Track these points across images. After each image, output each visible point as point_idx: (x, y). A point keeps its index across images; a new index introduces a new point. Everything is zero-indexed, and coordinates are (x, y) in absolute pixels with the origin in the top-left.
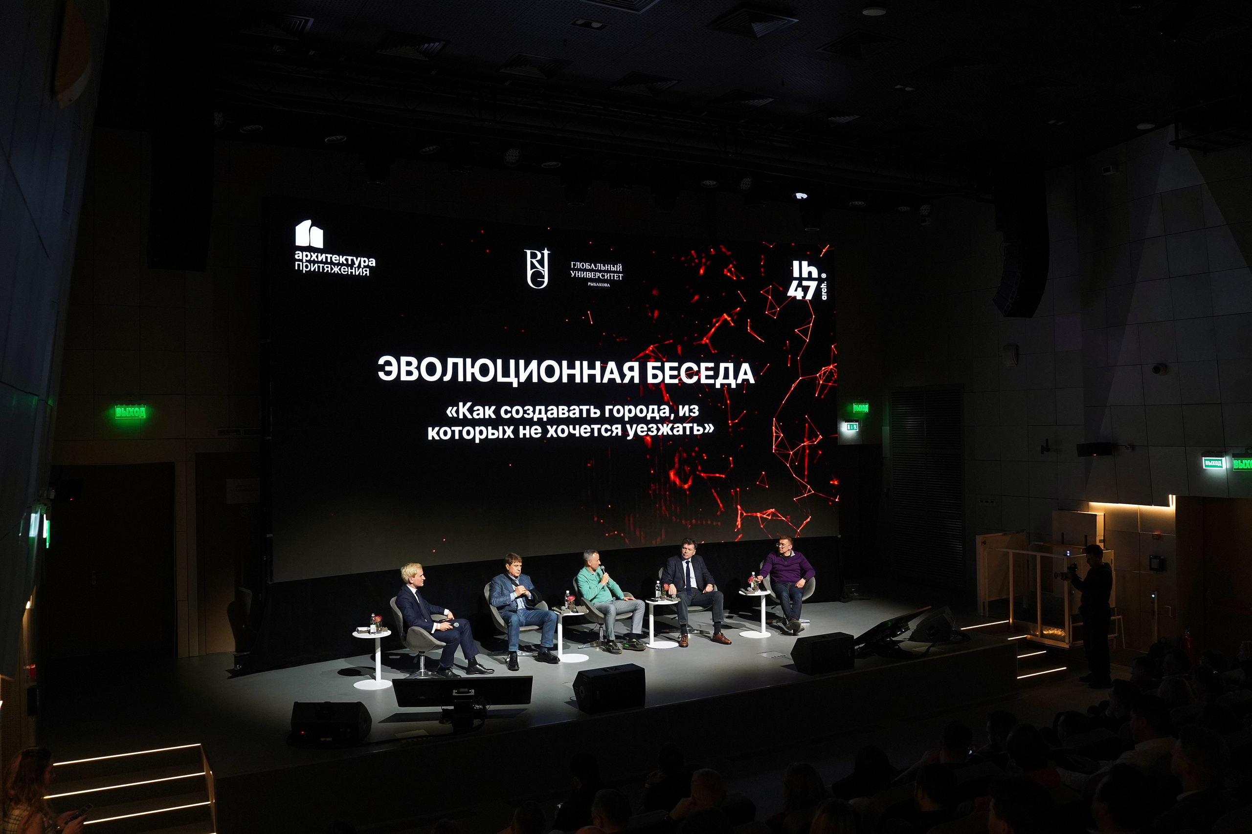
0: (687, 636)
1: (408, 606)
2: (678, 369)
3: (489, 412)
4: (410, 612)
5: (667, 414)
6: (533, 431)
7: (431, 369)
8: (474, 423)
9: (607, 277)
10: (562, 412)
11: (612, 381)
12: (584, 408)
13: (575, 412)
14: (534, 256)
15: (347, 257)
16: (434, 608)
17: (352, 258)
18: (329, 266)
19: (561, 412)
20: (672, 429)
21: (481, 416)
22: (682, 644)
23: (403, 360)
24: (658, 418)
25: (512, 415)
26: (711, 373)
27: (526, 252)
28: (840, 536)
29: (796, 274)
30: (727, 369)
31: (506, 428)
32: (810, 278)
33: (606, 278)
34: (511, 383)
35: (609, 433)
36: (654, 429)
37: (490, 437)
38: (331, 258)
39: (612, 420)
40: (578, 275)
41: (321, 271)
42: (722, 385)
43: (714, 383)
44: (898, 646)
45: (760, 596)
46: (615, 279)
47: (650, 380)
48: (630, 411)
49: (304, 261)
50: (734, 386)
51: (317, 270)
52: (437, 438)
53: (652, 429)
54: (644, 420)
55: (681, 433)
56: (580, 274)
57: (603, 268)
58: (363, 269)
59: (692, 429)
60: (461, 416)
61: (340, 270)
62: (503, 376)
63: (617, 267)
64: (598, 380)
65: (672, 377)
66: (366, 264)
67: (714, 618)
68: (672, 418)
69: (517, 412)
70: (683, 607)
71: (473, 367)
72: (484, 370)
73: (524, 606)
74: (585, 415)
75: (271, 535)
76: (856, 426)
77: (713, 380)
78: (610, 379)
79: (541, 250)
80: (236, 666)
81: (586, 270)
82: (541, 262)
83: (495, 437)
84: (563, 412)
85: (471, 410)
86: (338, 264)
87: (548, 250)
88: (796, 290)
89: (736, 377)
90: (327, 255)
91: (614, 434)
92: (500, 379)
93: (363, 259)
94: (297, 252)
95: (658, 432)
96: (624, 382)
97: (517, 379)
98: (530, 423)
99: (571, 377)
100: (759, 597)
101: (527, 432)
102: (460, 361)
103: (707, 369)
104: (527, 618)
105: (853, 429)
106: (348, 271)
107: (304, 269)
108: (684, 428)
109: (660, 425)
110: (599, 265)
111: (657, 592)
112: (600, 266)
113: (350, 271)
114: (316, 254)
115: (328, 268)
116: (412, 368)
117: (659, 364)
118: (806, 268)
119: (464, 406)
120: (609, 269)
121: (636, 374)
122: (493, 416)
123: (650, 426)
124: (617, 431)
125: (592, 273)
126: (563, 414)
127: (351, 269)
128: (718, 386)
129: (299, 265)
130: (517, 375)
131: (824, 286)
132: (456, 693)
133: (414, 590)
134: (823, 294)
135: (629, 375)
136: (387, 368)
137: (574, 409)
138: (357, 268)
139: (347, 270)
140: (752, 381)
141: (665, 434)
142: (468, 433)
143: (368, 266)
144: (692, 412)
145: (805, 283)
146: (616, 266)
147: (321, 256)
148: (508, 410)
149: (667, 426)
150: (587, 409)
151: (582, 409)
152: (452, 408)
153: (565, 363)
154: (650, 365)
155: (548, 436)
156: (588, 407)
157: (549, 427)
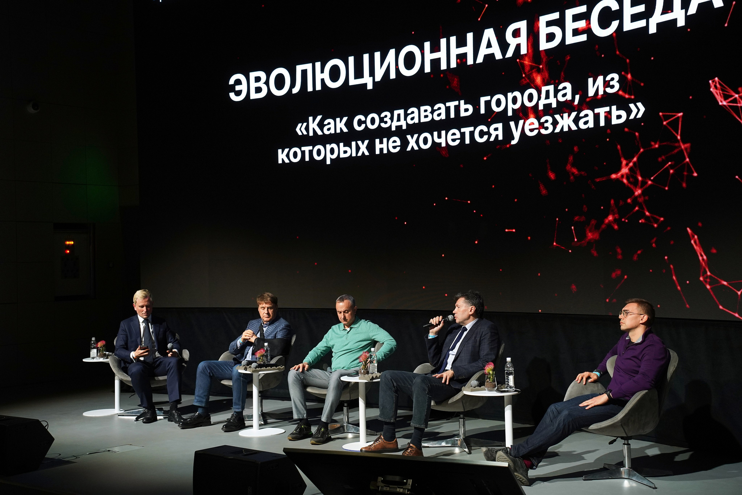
2: (586, 16)
3: (341, 125)
5: (569, 97)
6: (391, 145)
7: (280, 82)
8: (325, 140)
11: (489, 57)
12: (452, 105)
13: (440, 112)
19: (423, 114)
20: (576, 121)
21: (332, 131)
23: (253, 75)
24: (554, 105)
25: (366, 126)
26: (641, 8)
31: (360, 143)
34: (365, 85)
35: (486, 137)
36: (548, 125)
37: (342, 155)
39: (490, 118)
42: (659, 25)
43: (645, 25)
47: (544, 45)
48: (515, 100)
50: (681, 23)
52: (287, 161)
53: (546, 125)
55: (591, 125)
59: (608, 115)
60: (311, 134)
62: (356, 77)
64: (470, 61)
65: (576, 32)
68: (576, 102)
69: (373, 121)
71: (322, 71)
72: (335, 74)
74: (452, 115)
77: (645, 20)
78: (486, 56)
83: (347, 155)
84: (426, 114)
85: (321, 125)
89: (685, 4)
91: (492, 139)
92: (353, 82)
95: (555, 128)
96: (506, 57)
97: (372, 78)
98: (389, 133)
99: (435, 63)
101: (384, 146)
102: (308, 67)
103: (635, 3)
108: (596, 116)
109: (557, 117)
116: (261, 84)
117: (555, 16)
119: (314, 121)
121: (523, 40)
122: (345, 130)
123: (543, 120)
124: (496, 133)
128: (653, 30)
130: (372, 73)
135: (513, 43)
136: (238, 88)
137: (439, 109)
141: (566, 129)
142: (319, 153)
144: (609, 86)
148: (362, 120)
149: (569, 116)
150: (455, 106)
151: (449, 107)
152: (301, 124)
153: (427, 45)
154: (543, 20)
155: (407, 150)
156: (456, 103)
157: (409, 137)
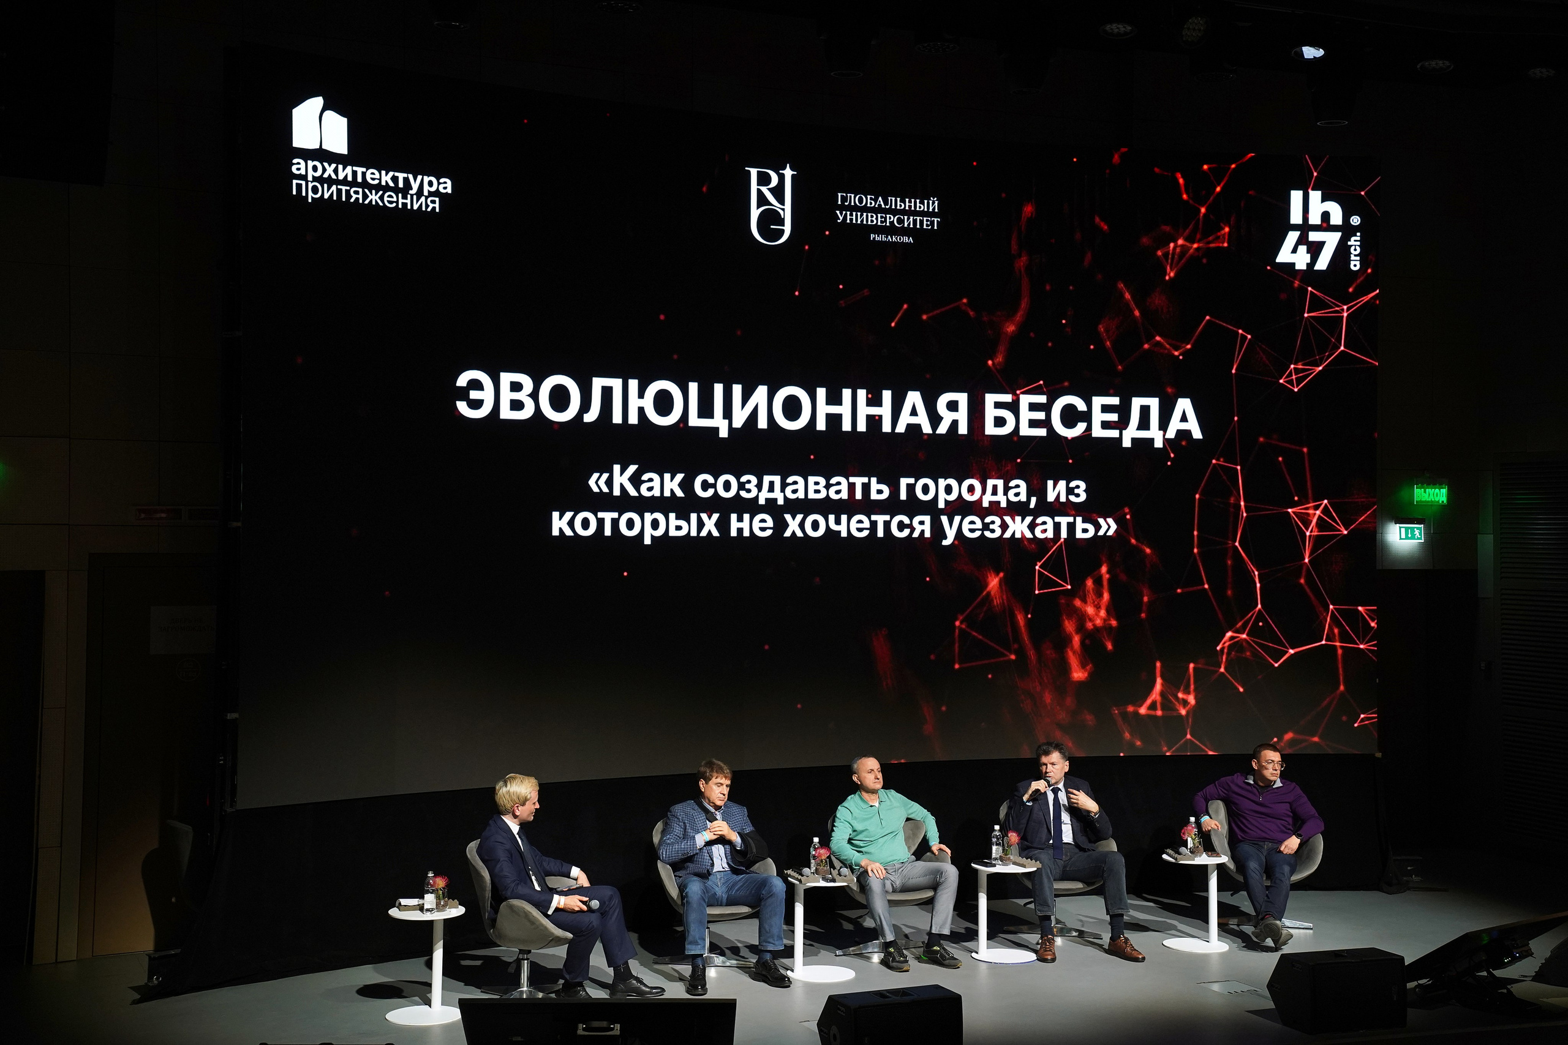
0: (1053, 940)
1: (501, 854)
2: (1047, 408)
3: (672, 485)
4: (507, 870)
5: (1023, 498)
6: (757, 525)
7: (560, 399)
8: (642, 505)
9: (909, 224)
10: (815, 487)
11: (913, 429)
12: (859, 481)
13: (840, 488)
14: (764, 180)
15: (397, 174)
16: (552, 864)
17: (405, 175)
18: (360, 190)
19: (812, 487)
20: (1032, 527)
21: (656, 492)
22: (1045, 955)
23: (506, 378)
24: (1004, 504)
25: (716, 491)
26: (1114, 417)
27: (749, 171)
28: (1379, 755)
29: (1296, 218)
30: (1145, 411)
31: (704, 516)
32: (1325, 225)
33: (906, 226)
34: (716, 430)
35: (907, 532)
36: (996, 527)
37: (673, 533)
38: (364, 174)
39: (913, 507)
40: (851, 220)
41: (344, 199)
42: (1134, 440)
43: (1118, 436)
44: (1508, 990)
45: (1206, 866)
46: (925, 227)
47: (990, 429)
48: (948, 490)
49: (310, 178)
50: (1159, 444)
51: (335, 198)
52: (569, 532)
53: (991, 526)
54: (975, 509)
55: (1050, 534)
56: (854, 217)
57: (900, 206)
58: (427, 198)
59: (1071, 527)
60: (617, 492)
61: (382, 198)
62: (701, 415)
63: (928, 203)
64: (886, 427)
65: (1033, 424)
66: (433, 189)
67: (1110, 907)
68: (1032, 505)
69: (727, 486)
70: (1045, 880)
71: (641, 395)
72: (663, 403)
73: (725, 865)
74: (859, 495)
75: (235, 715)
76: (1418, 530)
77: (1118, 431)
78: (909, 426)
79: (778, 168)
80: (150, 978)
81: (865, 209)
82: (778, 192)
83: (682, 533)
84: (817, 487)
85: (636, 481)
86: (378, 188)
87: (792, 169)
88: (1294, 251)
89: (1164, 426)
90: (355, 168)
91: (916, 535)
92: (694, 421)
93: (426, 179)
94: (295, 161)
95: (1004, 532)
96: (938, 432)
97: (727, 421)
98: (752, 507)
99: (834, 420)
100: (1204, 868)
101: (745, 525)
102: (616, 384)
103: (1106, 409)
104: (730, 889)
105: (1413, 538)
106: (397, 202)
107: (310, 194)
108: (1057, 526)
109: (1008, 519)
110: (893, 199)
111: (994, 848)
112: (895, 202)
113: (401, 201)
114: (334, 166)
115: (356, 195)
116: (522, 396)
117: (1007, 398)
118: (1318, 205)
119: (622, 473)
120: (913, 209)
121: (962, 416)
122: (680, 493)
123: (988, 520)
124: (922, 527)
125: (879, 215)
126: (817, 491)
127: (405, 197)
128: (1127, 443)
129: (299, 186)
130: (728, 414)
131: (1354, 242)
132: (584, 1029)
133: (515, 828)
134: (1353, 257)
135: (948, 417)
136: (474, 395)
137: (839, 483)
138: (415, 197)
139: (395, 199)
140: (1197, 434)
141: (1018, 535)
142: (630, 524)
143: (437, 193)
144: (1073, 493)
145: (1314, 236)
146: (926, 201)
147: (344, 169)
148: (709, 482)
149: (1023, 521)
150: (863, 484)
151: (854, 484)
152: (598, 474)
153: (821, 393)
154: (990, 399)
155: (785, 535)
156: (865, 480)
157: (788, 517)
